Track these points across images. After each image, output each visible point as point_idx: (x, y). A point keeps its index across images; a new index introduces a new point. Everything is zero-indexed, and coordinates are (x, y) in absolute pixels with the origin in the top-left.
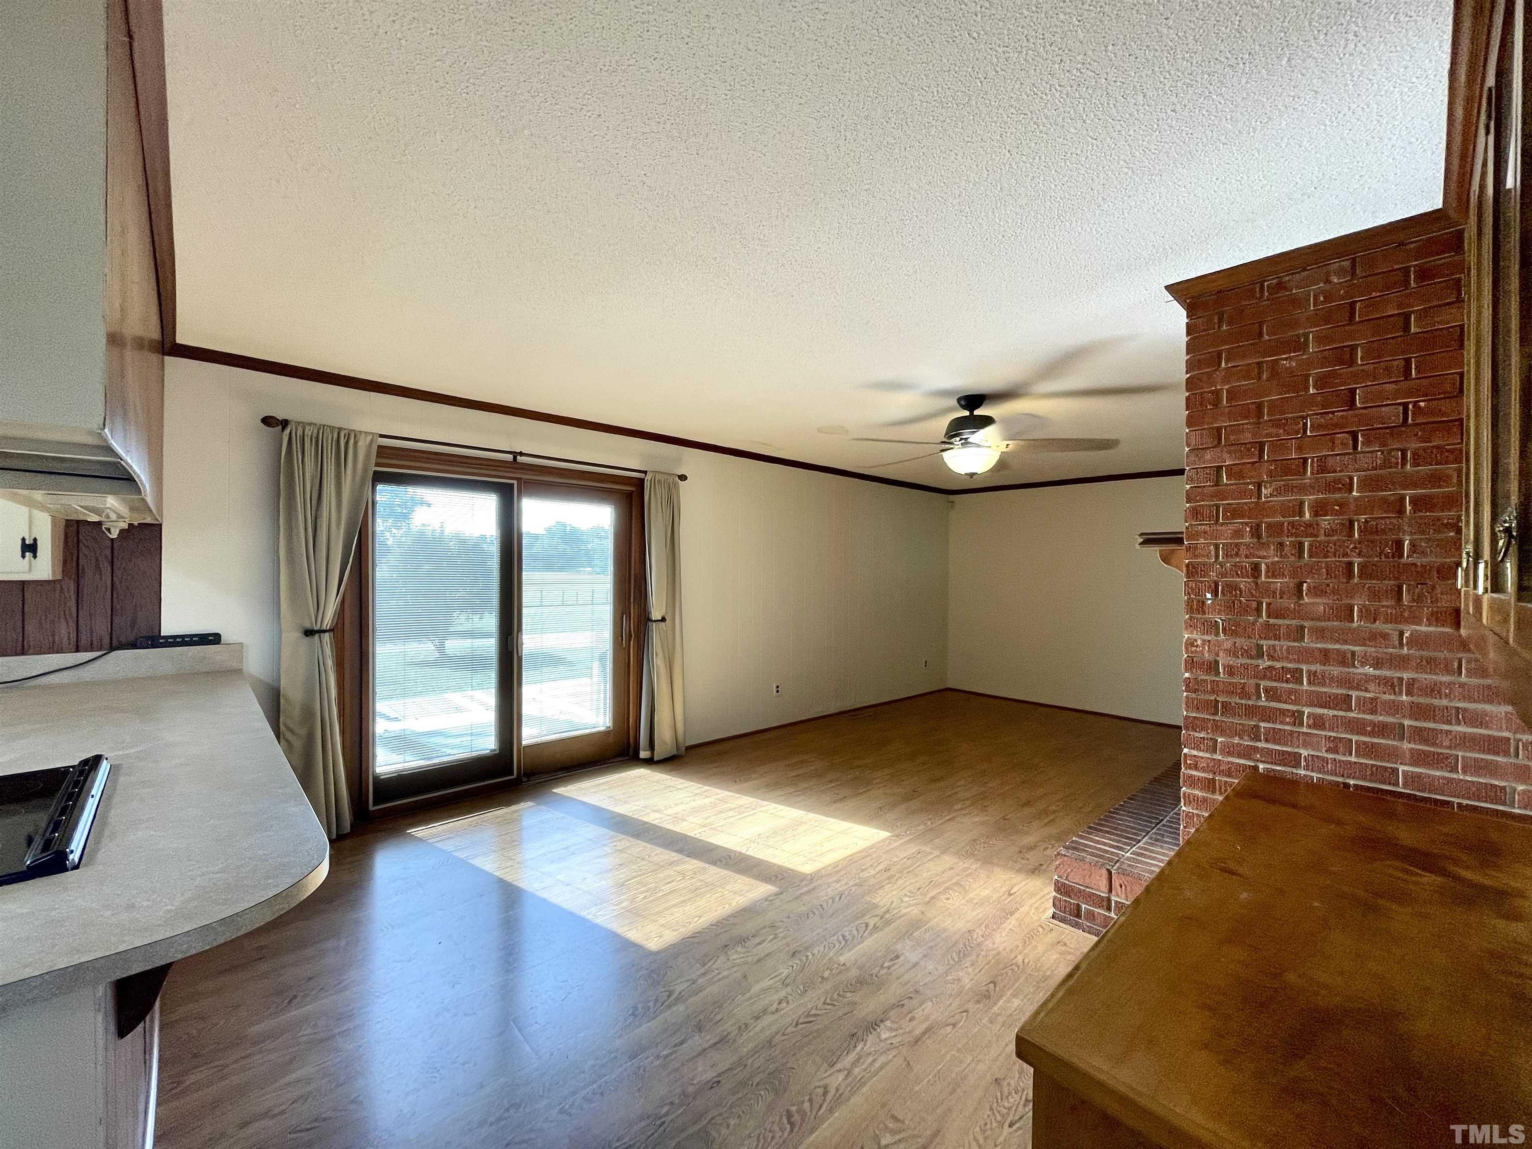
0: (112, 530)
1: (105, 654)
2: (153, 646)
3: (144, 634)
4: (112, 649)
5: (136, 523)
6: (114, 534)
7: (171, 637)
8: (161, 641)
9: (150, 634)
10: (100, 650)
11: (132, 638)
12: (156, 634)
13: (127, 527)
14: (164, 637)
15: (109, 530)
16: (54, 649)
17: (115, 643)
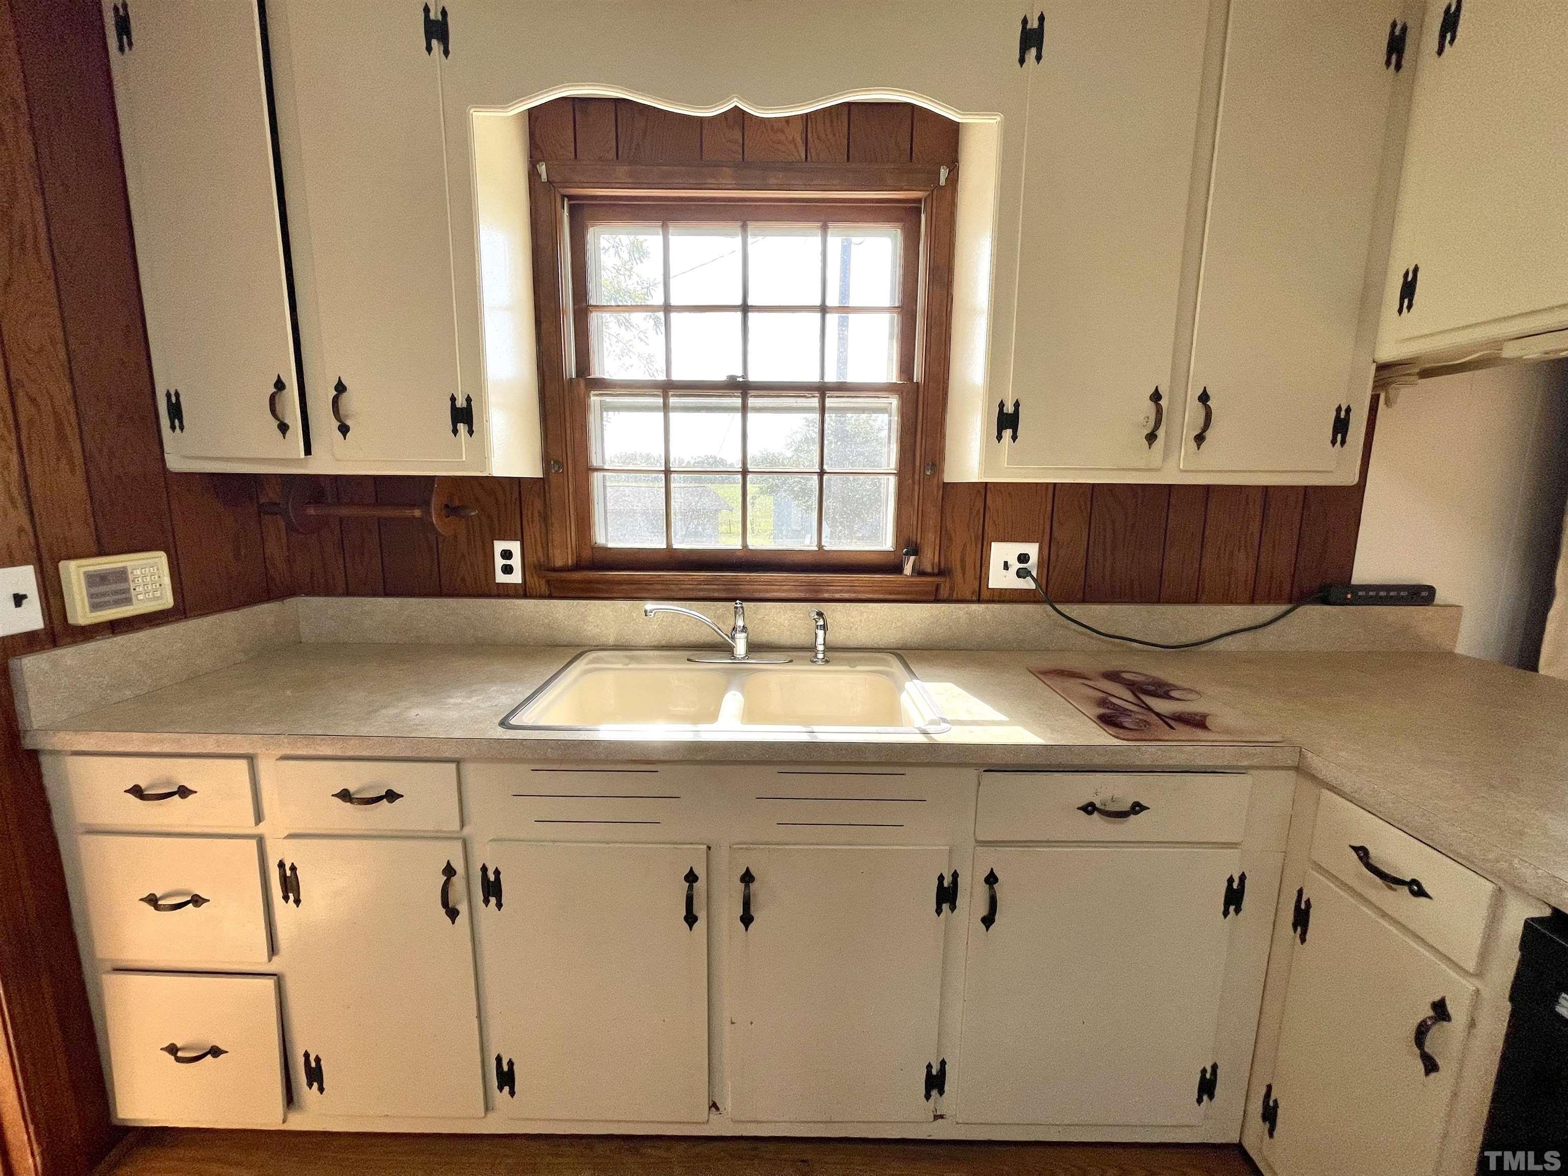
3: (1331, 579)
4: (1300, 600)
9: (1338, 580)
16: (1228, 598)
17: (1296, 591)
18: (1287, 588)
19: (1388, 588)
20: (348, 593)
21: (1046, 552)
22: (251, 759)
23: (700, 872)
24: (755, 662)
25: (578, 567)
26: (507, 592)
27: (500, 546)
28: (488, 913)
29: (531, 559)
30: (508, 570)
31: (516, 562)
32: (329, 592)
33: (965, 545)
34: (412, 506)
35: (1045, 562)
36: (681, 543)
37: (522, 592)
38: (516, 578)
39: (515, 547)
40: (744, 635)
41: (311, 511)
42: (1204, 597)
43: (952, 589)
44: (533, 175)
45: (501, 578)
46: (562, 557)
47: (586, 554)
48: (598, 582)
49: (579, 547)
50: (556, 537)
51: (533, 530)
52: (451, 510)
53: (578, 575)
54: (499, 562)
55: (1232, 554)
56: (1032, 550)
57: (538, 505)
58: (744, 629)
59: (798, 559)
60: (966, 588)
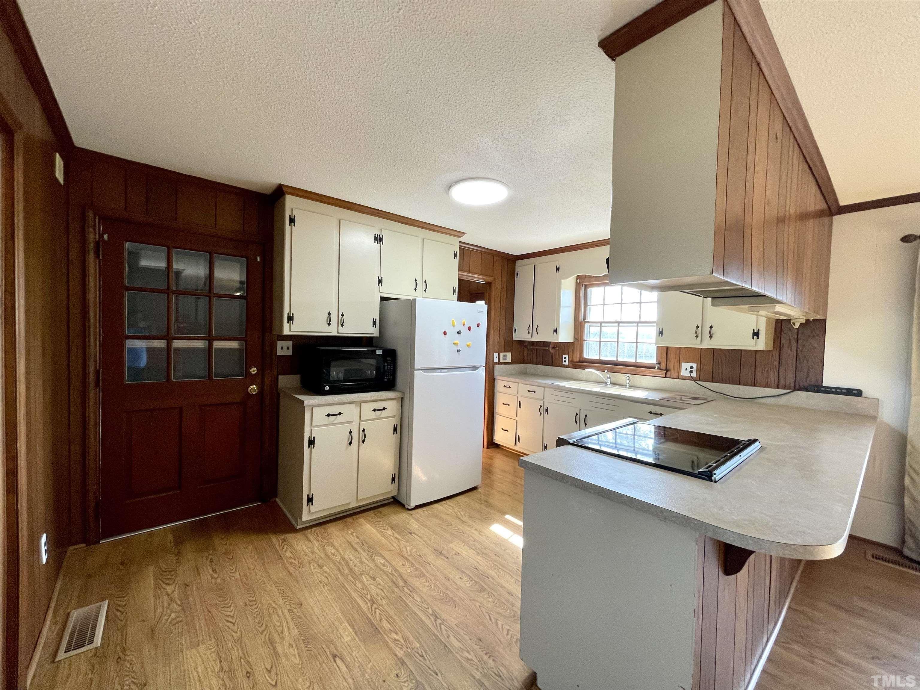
0: (796, 324)
1: (790, 392)
2: (818, 391)
3: (812, 383)
4: (795, 389)
5: (811, 319)
6: (797, 326)
7: (828, 387)
8: (822, 389)
9: (816, 384)
10: (788, 389)
11: (806, 384)
12: (820, 383)
13: (805, 322)
14: (824, 387)
15: (794, 324)
16: (767, 386)
17: (797, 386)
18: (792, 385)
19: (841, 389)
20: (536, 364)
21: (699, 366)
22: (518, 383)
23: (578, 413)
24: (611, 386)
25: (579, 362)
26: (564, 366)
27: (564, 356)
28: (546, 415)
29: (570, 359)
30: (565, 361)
31: (567, 360)
32: (533, 363)
33: (674, 363)
34: (547, 347)
35: (699, 370)
36: (602, 358)
37: (567, 367)
38: (567, 363)
39: (567, 357)
40: (609, 379)
41: (531, 347)
42: (758, 385)
43: (671, 375)
44: (576, 282)
45: (564, 363)
46: (576, 359)
47: (581, 359)
48: (582, 365)
49: (580, 357)
50: (575, 355)
51: (571, 353)
52: (553, 348)
53: (578, 364)
54: (564, 360)
55: (768, 371)
56: (695, 366)
57: (572, 348)
58: (610, 378)
59: (630, 364)
60: (675, 375)
